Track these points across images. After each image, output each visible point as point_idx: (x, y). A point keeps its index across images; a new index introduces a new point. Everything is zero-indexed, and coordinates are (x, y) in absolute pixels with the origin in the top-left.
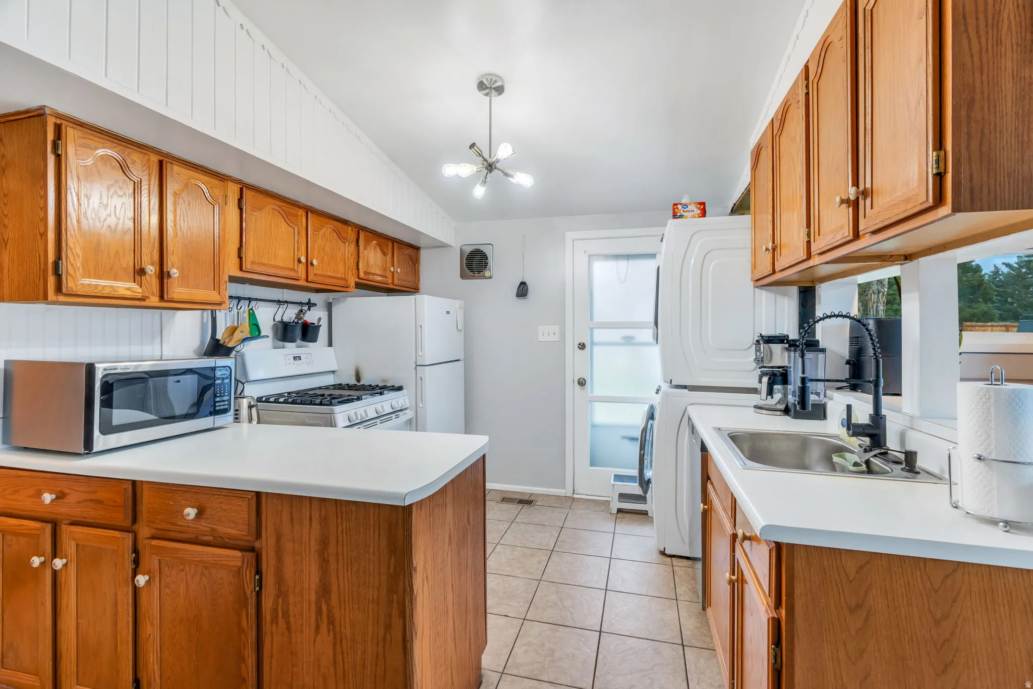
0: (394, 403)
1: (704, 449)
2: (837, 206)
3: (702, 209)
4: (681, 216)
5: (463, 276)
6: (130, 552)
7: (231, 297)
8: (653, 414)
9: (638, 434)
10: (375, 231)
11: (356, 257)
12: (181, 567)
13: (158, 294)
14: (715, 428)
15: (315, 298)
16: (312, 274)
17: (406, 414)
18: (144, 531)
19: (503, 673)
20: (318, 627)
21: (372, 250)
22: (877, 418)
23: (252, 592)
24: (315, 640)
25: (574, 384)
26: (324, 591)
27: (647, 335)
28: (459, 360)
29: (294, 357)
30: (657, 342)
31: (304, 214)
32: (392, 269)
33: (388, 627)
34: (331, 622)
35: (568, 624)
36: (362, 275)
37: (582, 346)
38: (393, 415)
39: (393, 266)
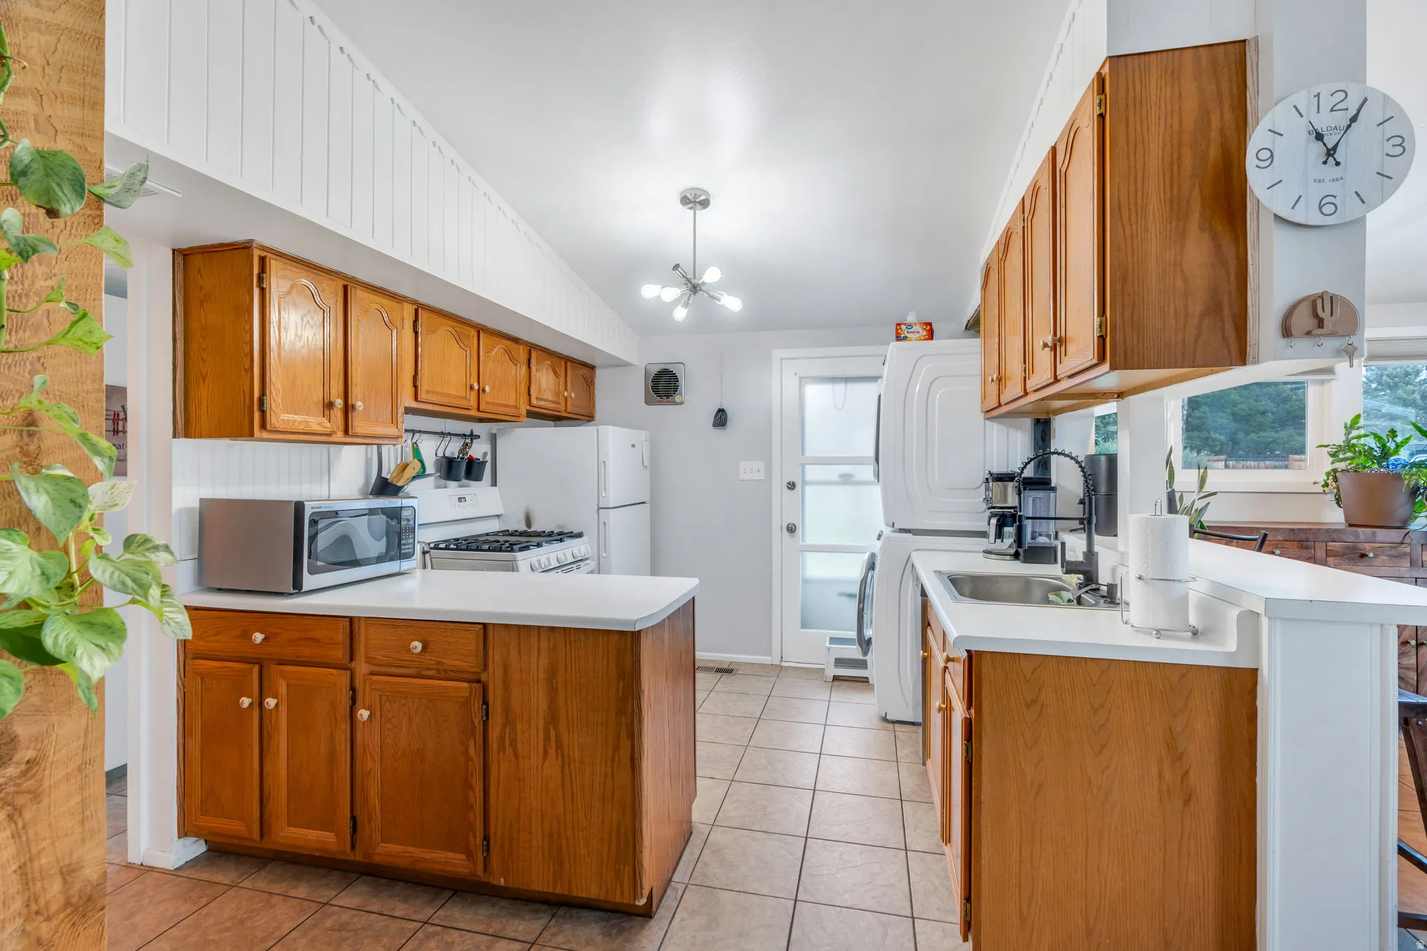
0: (576, 551)
1: (924, 594)
2: (1041, 349)
3: (928, 330)
4: (905, 338)
5: (648, 401)
6: (348, 689)
7: (406, 431)
8: (874, 564)
9: (856, 590)
10: (548, 349)
11: (528, 381)
12: (403, 702)
13: (343, 429)
14: (935, 572)
15: (479, 428)
16: (484, 403)
17: (587, 564)
18: (362, 668)
19: (713, 825)
20: (546, 753)
21: (544, 371)
22: (1090, 554)
23: (479, 721)
24: (543, 765)
25: (782, 532)
26: (553, 717)
27: (867, 472)
28: (644, 503)
29: (459, 499)
30: (878, 481)
31: (476, 333)
32: (566, 394)
33: (617, 748)
34: (559, 746)
35: (779, 784)
36: (534, 402)
37: (792, 486)
38: (575, 566)
39: (566, 390)
